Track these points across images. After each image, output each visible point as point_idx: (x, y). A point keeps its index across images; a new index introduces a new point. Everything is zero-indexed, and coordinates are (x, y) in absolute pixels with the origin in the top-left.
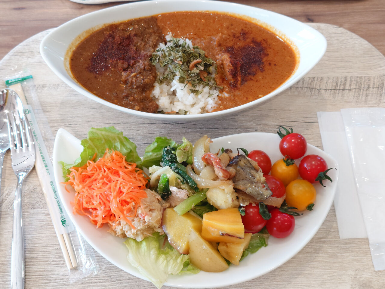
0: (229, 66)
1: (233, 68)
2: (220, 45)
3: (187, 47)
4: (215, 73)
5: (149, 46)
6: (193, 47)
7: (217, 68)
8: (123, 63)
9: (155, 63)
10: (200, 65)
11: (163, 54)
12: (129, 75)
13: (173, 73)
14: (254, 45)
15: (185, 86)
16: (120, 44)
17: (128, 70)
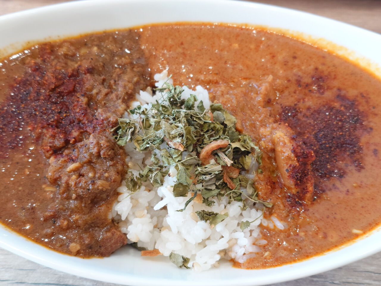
0: (289, 158)
1: (297, 164)
2: (268, 102)
3: (198, 107)
4: (257, 171)
5: (117, 96)
6: (211, 106)
7: (260, 161)
8: (53, 136)
9: (124, 141)
10: (224, 152)
11: (143, 120)
12: (62, 167)
13: (161, 167)
14: (341, 106)
15: (187, 205)
16: (53, 90)
17: (64, 154)
